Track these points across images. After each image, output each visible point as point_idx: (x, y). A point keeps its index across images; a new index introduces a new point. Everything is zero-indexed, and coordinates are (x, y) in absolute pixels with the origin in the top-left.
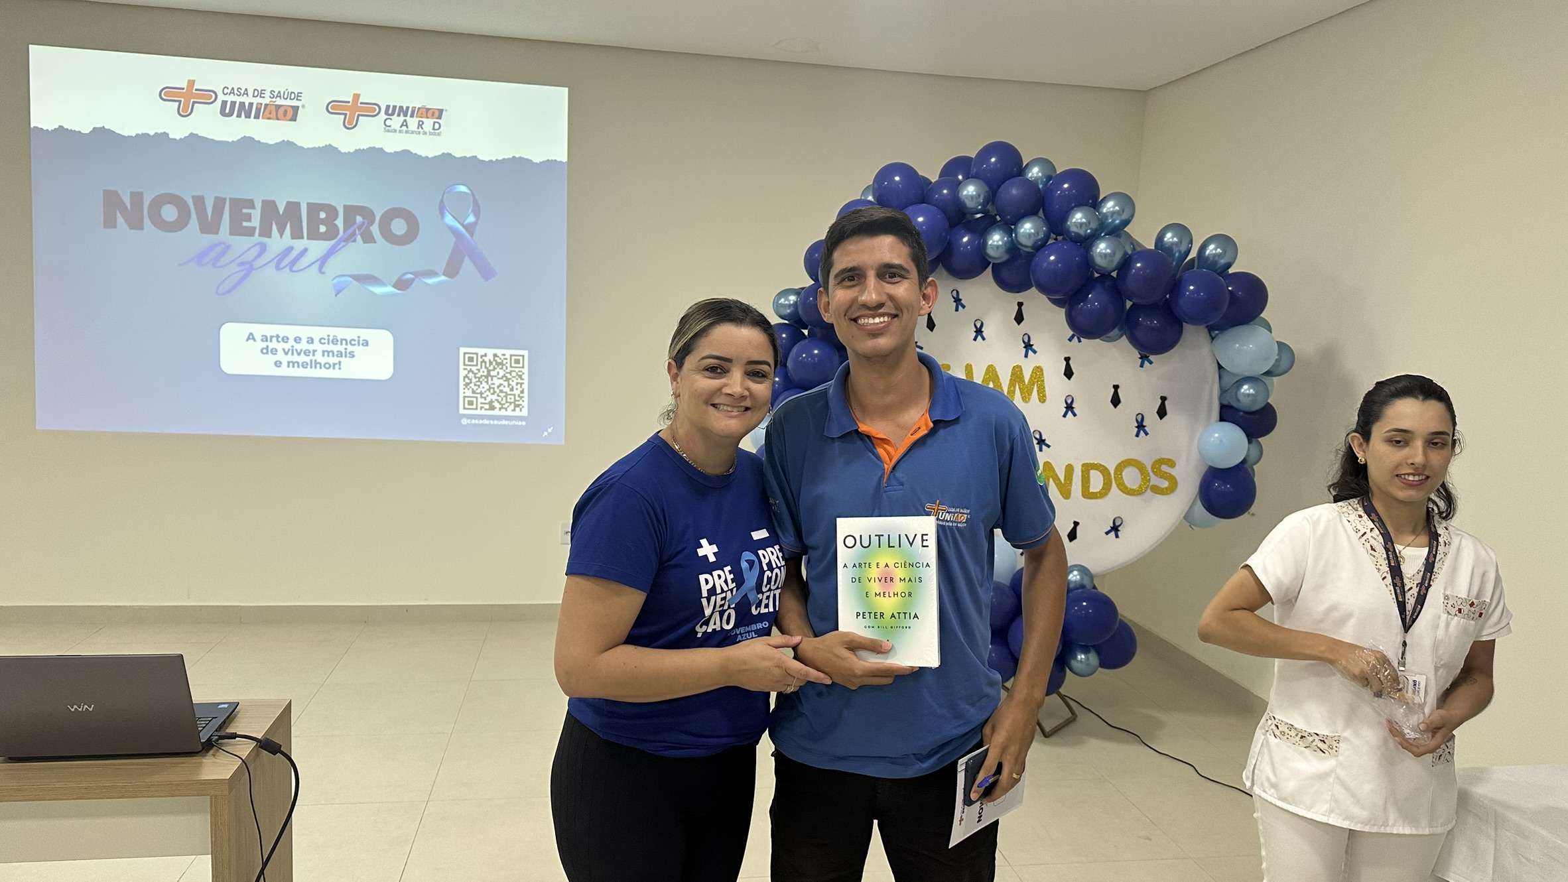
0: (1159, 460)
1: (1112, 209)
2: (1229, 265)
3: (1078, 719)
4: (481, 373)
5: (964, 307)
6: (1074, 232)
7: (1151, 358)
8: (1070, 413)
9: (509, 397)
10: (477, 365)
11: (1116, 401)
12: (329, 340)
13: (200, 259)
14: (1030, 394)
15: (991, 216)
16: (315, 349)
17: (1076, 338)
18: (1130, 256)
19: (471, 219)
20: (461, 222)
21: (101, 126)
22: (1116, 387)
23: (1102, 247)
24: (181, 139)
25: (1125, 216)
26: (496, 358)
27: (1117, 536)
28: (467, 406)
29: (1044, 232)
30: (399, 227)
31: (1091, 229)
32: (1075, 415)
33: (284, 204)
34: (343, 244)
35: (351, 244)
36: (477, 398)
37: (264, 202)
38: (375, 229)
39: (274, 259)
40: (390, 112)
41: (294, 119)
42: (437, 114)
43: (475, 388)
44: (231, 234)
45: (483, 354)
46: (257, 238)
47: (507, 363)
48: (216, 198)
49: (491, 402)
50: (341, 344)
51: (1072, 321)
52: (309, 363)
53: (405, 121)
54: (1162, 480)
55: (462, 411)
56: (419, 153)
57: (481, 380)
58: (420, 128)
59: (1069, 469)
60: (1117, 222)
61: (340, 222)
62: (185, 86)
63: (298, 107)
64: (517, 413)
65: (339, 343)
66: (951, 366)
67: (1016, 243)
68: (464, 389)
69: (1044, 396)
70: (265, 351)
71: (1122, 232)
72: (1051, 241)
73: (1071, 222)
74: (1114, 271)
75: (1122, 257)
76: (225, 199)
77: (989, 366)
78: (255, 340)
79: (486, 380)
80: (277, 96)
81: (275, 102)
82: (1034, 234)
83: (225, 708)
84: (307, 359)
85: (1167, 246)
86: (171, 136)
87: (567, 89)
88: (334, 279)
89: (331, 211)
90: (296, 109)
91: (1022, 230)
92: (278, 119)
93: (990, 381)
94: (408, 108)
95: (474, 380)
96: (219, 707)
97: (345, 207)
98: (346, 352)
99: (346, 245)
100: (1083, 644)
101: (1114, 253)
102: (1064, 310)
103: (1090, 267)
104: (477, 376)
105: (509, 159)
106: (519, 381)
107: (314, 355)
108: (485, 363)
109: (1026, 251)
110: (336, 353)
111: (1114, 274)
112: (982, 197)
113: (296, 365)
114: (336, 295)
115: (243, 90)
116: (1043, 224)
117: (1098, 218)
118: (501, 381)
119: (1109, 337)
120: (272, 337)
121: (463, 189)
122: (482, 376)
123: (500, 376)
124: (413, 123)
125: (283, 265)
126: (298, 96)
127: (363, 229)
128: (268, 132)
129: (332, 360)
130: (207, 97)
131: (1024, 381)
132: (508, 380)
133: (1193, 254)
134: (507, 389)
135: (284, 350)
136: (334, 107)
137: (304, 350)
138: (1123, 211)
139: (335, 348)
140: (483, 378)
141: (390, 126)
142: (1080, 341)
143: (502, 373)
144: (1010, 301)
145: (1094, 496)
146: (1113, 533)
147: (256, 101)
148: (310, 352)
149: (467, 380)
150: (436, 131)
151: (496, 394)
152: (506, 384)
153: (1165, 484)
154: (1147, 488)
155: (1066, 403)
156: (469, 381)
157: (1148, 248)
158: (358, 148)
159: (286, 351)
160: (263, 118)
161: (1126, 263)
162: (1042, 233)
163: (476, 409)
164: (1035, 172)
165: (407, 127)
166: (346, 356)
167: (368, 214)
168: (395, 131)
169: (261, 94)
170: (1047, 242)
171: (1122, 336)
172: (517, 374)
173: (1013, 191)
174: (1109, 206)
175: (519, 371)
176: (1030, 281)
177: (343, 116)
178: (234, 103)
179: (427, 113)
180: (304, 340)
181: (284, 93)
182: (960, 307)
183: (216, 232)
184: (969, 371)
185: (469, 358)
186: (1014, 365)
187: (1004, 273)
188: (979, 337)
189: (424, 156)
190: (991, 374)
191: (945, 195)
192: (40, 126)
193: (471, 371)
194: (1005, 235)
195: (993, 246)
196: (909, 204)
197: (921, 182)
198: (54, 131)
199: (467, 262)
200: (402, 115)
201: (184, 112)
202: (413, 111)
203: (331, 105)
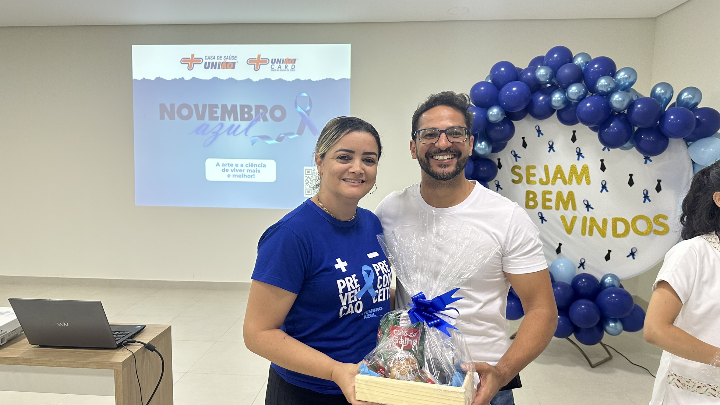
0: (658, 215)
1: (623, 77)
2: (697, 104)
3: (614, 358)
4: (313, 178)
5: (542, 134)
6: (601, 90)
7: (651, 158)
8: (604, 190)
10: (311, 175)
11: (631, 183)
12: (249, 165)
13: (197, 131)
14: (581, 180)
15: (556, 85)
16: (244, 169)
17: (607, 149)
18: (635, 101)
19: (308, 108)
20: (304, 110)
21: (158, 77)
22: (631, 175)
23: (616, 98)
24: (189, 80)
25: (631, 80)
27: (634, 258)
28: (307, 193)
29: (583, 91)
30: (278, 113)
31: (610, 88)
32: (607, 191)
33: (230, 106)
34: (255, 122)
35: (258, 122)
36: (311, 189)
37: (222, 105)
38: (268, 115)
39: (226, 130)
40: (273, 62)
41: (234, 68)
42: (293, 61)
43: (310, 185)
44: (210, 119)
46: (219, 121)
48: (203, 105)
50: (255, 167)
51: (602, 139)
52: (242, 175)
53: (280, 65)
54: (660, 227)
55: (304, 196)
56: (286, 80)
57: (313, 181)
58: (286, 68)
59: (605, 221)
60: (627, 84)
61: (253, 113)
62: (190, 57)
63: (235, 63)
65: (254, 166)
66: (536, 166)
67: (568, 98)
68: (306, 185)
69: (590, 181)
70: (223, 170)
71: (630, 89)
72: (588, 96)
73: (599, 85)
74: (625, 110)
75: (628, 102)
76: (207, 105)
77: (557, 166)
78: (219, 166)
80: (227, 58)
81: (226, 61)
82: (577, 93)
83: (138, 328)
84: (241, 174)
85: (658, 95)
86: (185, 79)
87: (350, 45)
88: (251, 138)
89: (250, 108)
90: (234, 63)
91: (571, 91)
92: (227, 68)
93: (558, 174)
94: (281, 59)
95: (310, 181)
96: (137, 327)
97: (256, 106)
98: (256, 170)
99: (255, 123)
100: (613, 317)
101: (624, 100)
102: (597, 134)
103: (611, 109)
104: (311, 179)
105: (325, 79)
107: (243, 172)
108: (315, 173)
109: (574, 102)
110: (252, 171)
111: (626, 112)
112: (548, 75)
113: (236, 176)
114: (252, 145)
115: (214, 56)
116: (582, 87)
117: (615, 83)
119: (625, 147)
120: (226, 164)
121: (305, 94)
122: (313, 179)
124: (283, 66)
125: (230, 133)
126: (235, 58)
127: (263, 115)
128: (223, 74)
129: (251, 174)
130: (198, 61)
131: (577, 173)
133: (674, 100)
135: (231, 170)
136: (250, 61)
137: (239, 169)
138: (630, 77)
139: (252, 168)
140: (314, 180)
141: (273, 68)
142: (609, 150)
144: (568, 130)
145: (619, 236)
146: (631, 257)
147: (218, 61)
148: (242, 170)
149: (307, 182)
150: (293, 69)
153: (661, 229)
154: (651, 232)
155: (602, 184)
156: (308, 182)
157: (646, 96)
158: (260, 79)
159: (232, 170)
160: (221, 68)
161: (631, 105)
162: (582, 92)
164: (579, 61)
165: (281, 68)
166: (256, 172)
167: (264, 108)
168: (275, 70)
169: (220, 58)
170: (586, 96)
171: (632, 147)
173: (566, 71)
174: (621, 75)
176: (577, 119)
177: (254, 65)
178: (209, 63)
179: (289, 61)
180: (239, 165)
181: (230, 56)
182: (540, 135)
183: (203, 119)
184: (546, 168)
185: (308, 171)
186: (572, 165)
187: (564, 115)
188: (552, 150)
189: (288, 81)
190: (559, 170)
191: (529, 76)
192: (136, 79)
193: (309, 177)
194: (562, 94)
195: (555, 101)
196: (509, 82)
197: (516, 70)
198: (141, 80)
199: (307, 127)
200: (278, 63)
201: (190, 68)
202: (283, 61)
203: (249, 60)
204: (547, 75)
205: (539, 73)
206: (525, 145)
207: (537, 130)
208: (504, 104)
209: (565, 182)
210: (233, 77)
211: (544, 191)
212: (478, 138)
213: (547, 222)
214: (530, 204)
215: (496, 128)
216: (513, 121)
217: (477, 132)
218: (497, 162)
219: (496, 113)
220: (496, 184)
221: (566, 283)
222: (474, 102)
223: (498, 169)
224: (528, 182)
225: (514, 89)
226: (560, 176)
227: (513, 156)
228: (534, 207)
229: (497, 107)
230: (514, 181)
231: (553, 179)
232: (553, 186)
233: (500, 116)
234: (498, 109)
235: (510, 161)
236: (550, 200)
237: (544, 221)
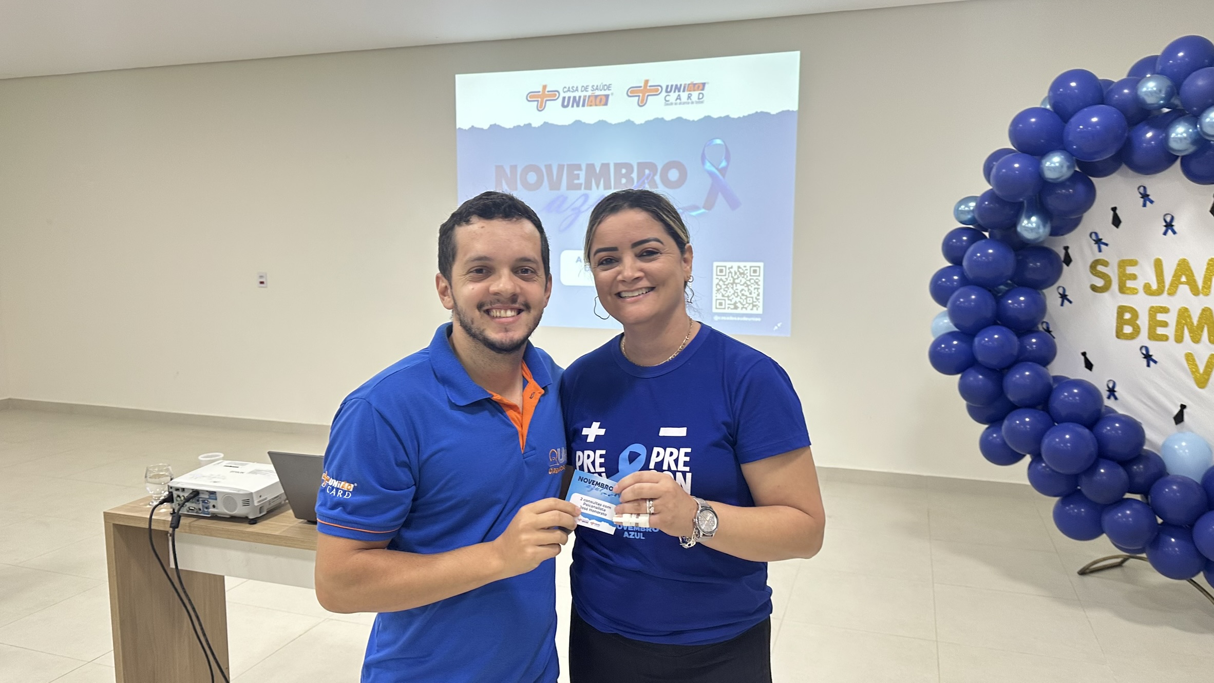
4: (729, 281)
5: (1152, 202)
9: (748, 299)
10: (725, 275)
13: (548, 207)
15: (1179, 110)
19: (724, 164)
20: (717, 167)
21: (494, 123)
24: (539, 126)
26: (740, 270)
28: (718, 307)
30: (674, 175)
33: (600, 165)
36: (725, 300)
37: (587, 165)
38: (657, 178)
40: (669, 90)
41: (606, 104)
42: (701, 88)
43: (724, 293)
44: (568, 189)
45: (730, 267)
46: (583, 191)
47: (747, 273)
48: (559, 165)
49: (736, 303)
53: (679, 95)
55: (714, 310)
56: (688, 119)
57: (728, 286)
58: (689, 99)
61: (635, 175)
62: (540, 89)
63: (609, 95)
64: (755, 311)
66: (1139, 261)
67: (1201, 133)
68: (716, 293)
76: (564, 165)
77: (1181, 261)
79: (732, 286)
80: (596, 89)
81: (594, 93)
86: (533, 125)
87: (799, 52)
89: (629, 167)
90: (607, 96)
91: (1208, 120)
92: (596, 105)
93: (1181, 277)
94: (681, 85)
95: (723, 287)
97: (639, 164)
104: (726, 283)
105: (753, 114)
106: (756, 286)
108: (732, 273)
112: (1163, 92)
115: (575, 87)
118: (743, 287)
121: (718, 141)
122: (729, 283)
123: (742, 283)
124: (684, 96)
126: (609, 87)
127: (651, 178)
128: (590, 115)
130: (553, 95)
132: (748, 286)
134: (747, 293)
136: (632, 92)
140: (730, 285)
141: (668, 101)
143: (744, 280)
144: (1205, 193)
147: (583, 94)
149: (719, 287)
150: (700, 100)
151: (739, 297)
152: (746, 289)
158: (647, 120)
160: (587, 106)
163: (725, 308)
167: (652, 167)
168: (672, 104)
169: (585, 89)
172: (755, 282)
175: (757, 279)
177: (637, 98)
178: (569, 98)
179: (694, 87)
181: (600, 86)
182: (1148, 203)
183: (559, 189)
184: (1158, 265)
185: (720, 270)
186: (1210, 258)
187: (1194, 166)
188: (1170, 232)
189: (691, 120)
190: (1184, 268)
191: (1125, 94)
192: (462, 127)
193: (721, 280)
194: (1189, 126)
195: (1176, 139)
196: (1086, 107)
197: (1101, 86)
198: (468, 129)
199: (720, 197)
200: (677, 91)
201: (541, 108)
202: (684, 87)
203: (630, 90)
204: (1160, 91)
205: (1144, 89)
206: (1117, 222)
207: (1141, 193)
208: (1075, 147)
209: (1195, 291)
210: (604, 119)
211: (1152, 307)
212: (1025, 210)
213: (1158, 364)
214: (1125, 331)
215: (1059, 192)
216: (1092, 179)
217: (1021, 200)
218: (1062, 254)
219: (1057, 165)
220: (1060, 294)
221: (1190, 479)
222: (1016, 146)
223: (1065, 266)
224: (1122, 289)
225: (1095, 120)
226: (1187, 279)
227: (1094, 242)
228: (1131, 337)
229: (1059, 154)
230: (1094, 288)
231: (1171, 285)
232: (1171, 298)
233: (1065, 169)
234: (1063, 157)
235: (1087, 251)
236: (1165, 324)
237: (1152, 363)
